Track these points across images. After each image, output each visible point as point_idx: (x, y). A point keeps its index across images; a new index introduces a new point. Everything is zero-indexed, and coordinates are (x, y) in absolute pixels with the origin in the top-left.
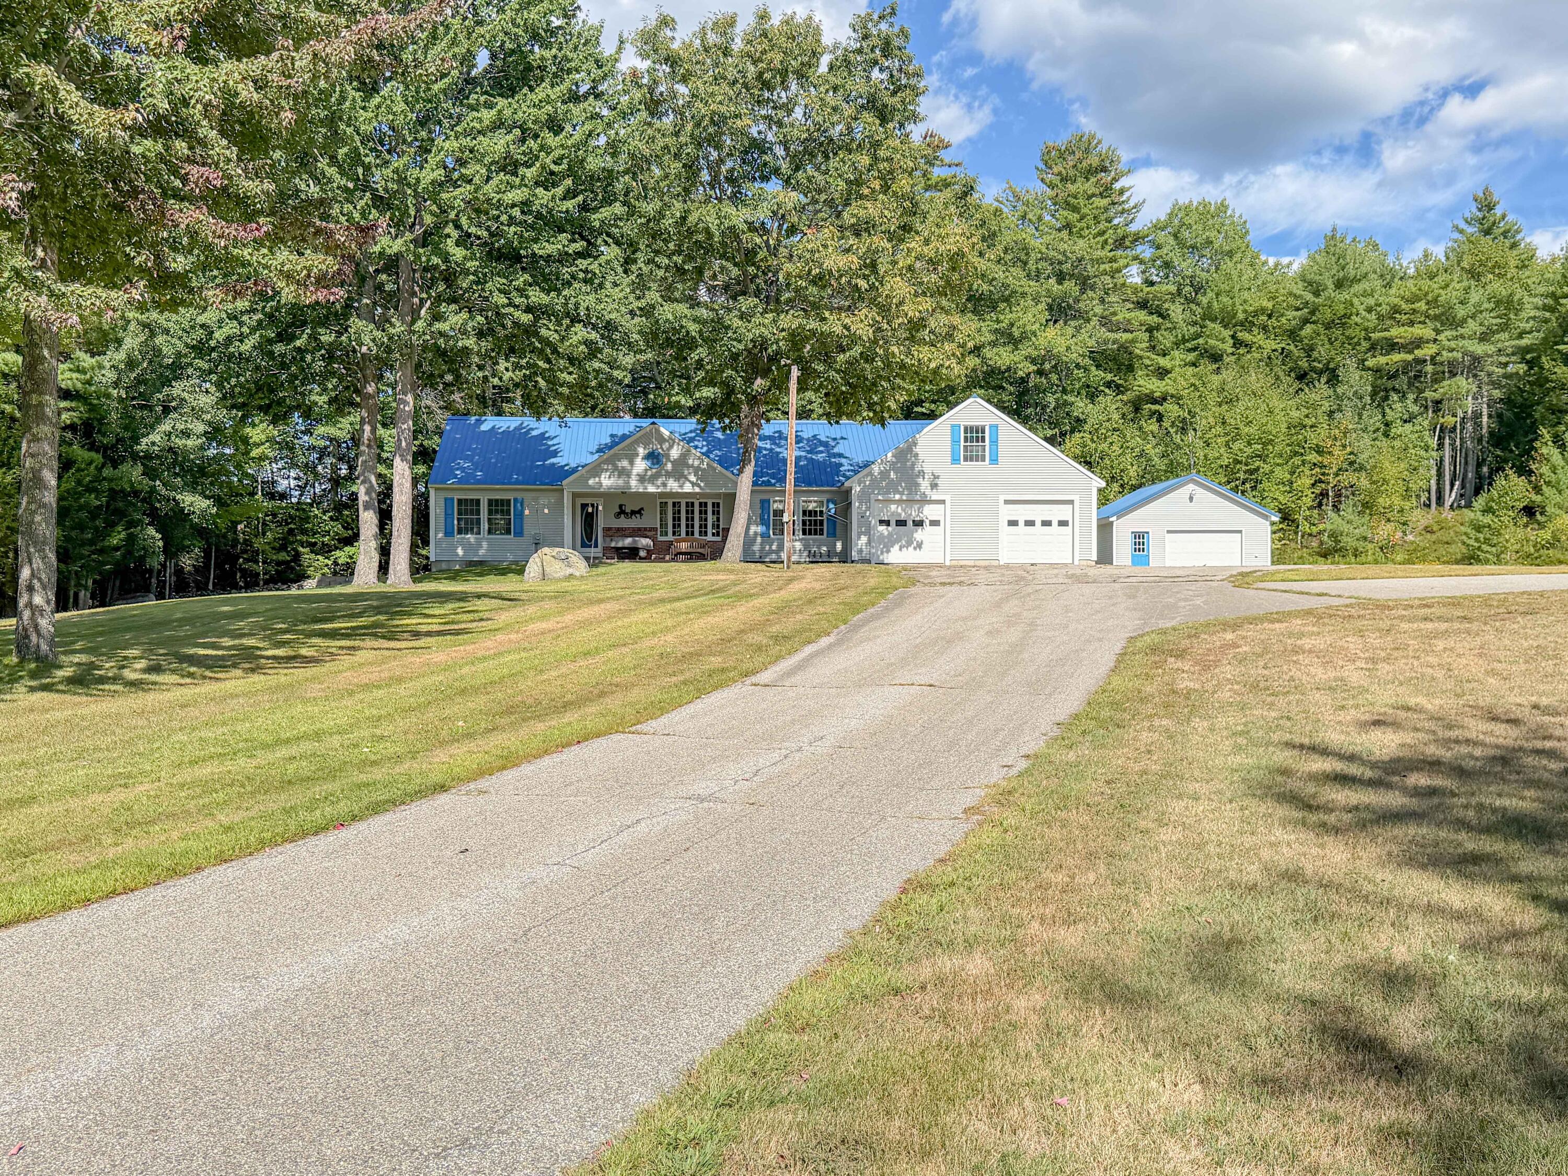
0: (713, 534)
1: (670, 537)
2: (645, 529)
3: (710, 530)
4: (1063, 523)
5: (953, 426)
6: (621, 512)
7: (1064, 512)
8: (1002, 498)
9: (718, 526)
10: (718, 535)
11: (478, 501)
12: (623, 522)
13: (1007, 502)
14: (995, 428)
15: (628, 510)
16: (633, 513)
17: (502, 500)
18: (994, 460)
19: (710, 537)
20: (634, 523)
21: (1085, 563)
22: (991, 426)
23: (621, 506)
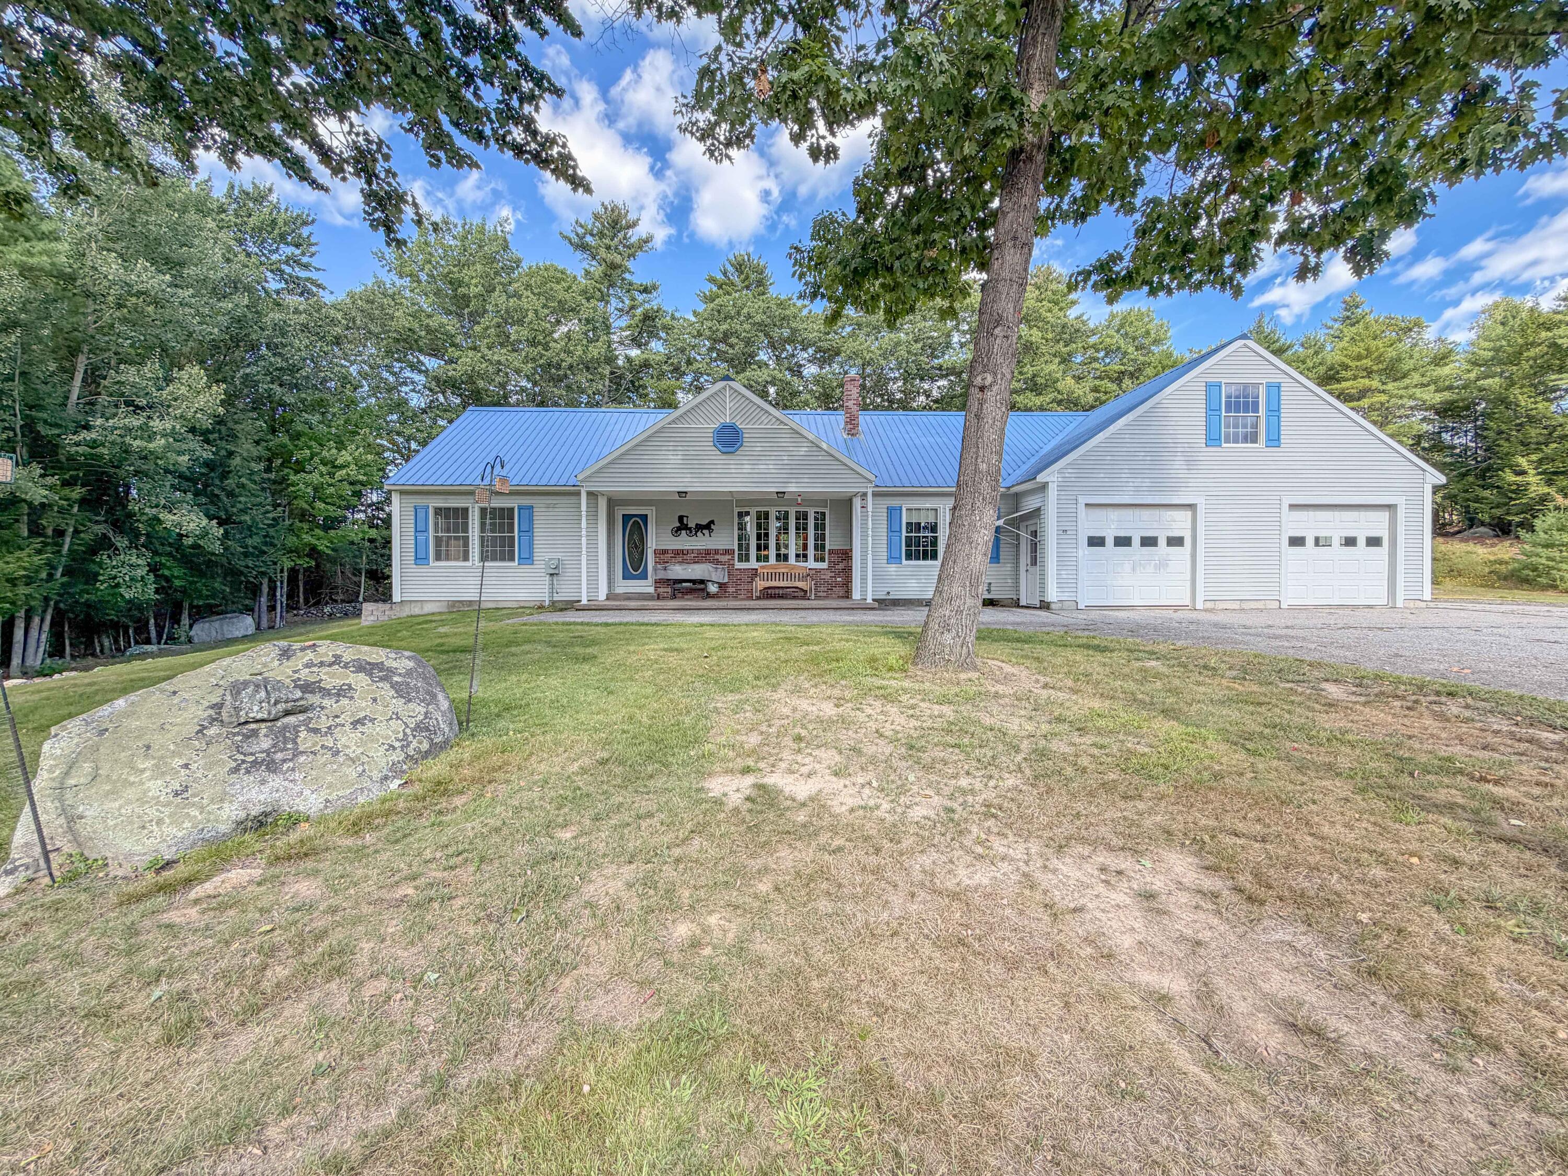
0: (816, 560)
1: (753, 564)
2: (717, 552)
3: (811, 552)
4: (1374, 542)
5: (1208, 386)
6: (682, 526)
7: (1377, 524)
8: (1286, 502)
9: (823, 547)
10: (823, 560)
11: (465, 510)
12: (685, 542)
13: (1293, 507)
14: (1275, 389)
15: (692, 525)
16: (700, 528)
17: (503, 509)
18: (1274, 441)
19: (811, 564)
20: (701, 542)
21: (1411, 604)
22: (1269, 386)
23: (681, 518)
